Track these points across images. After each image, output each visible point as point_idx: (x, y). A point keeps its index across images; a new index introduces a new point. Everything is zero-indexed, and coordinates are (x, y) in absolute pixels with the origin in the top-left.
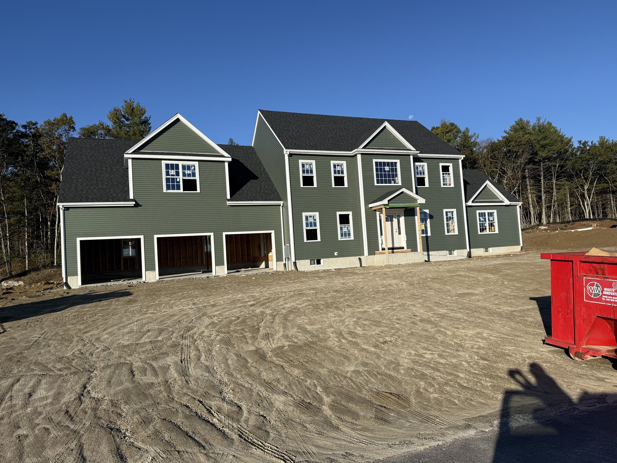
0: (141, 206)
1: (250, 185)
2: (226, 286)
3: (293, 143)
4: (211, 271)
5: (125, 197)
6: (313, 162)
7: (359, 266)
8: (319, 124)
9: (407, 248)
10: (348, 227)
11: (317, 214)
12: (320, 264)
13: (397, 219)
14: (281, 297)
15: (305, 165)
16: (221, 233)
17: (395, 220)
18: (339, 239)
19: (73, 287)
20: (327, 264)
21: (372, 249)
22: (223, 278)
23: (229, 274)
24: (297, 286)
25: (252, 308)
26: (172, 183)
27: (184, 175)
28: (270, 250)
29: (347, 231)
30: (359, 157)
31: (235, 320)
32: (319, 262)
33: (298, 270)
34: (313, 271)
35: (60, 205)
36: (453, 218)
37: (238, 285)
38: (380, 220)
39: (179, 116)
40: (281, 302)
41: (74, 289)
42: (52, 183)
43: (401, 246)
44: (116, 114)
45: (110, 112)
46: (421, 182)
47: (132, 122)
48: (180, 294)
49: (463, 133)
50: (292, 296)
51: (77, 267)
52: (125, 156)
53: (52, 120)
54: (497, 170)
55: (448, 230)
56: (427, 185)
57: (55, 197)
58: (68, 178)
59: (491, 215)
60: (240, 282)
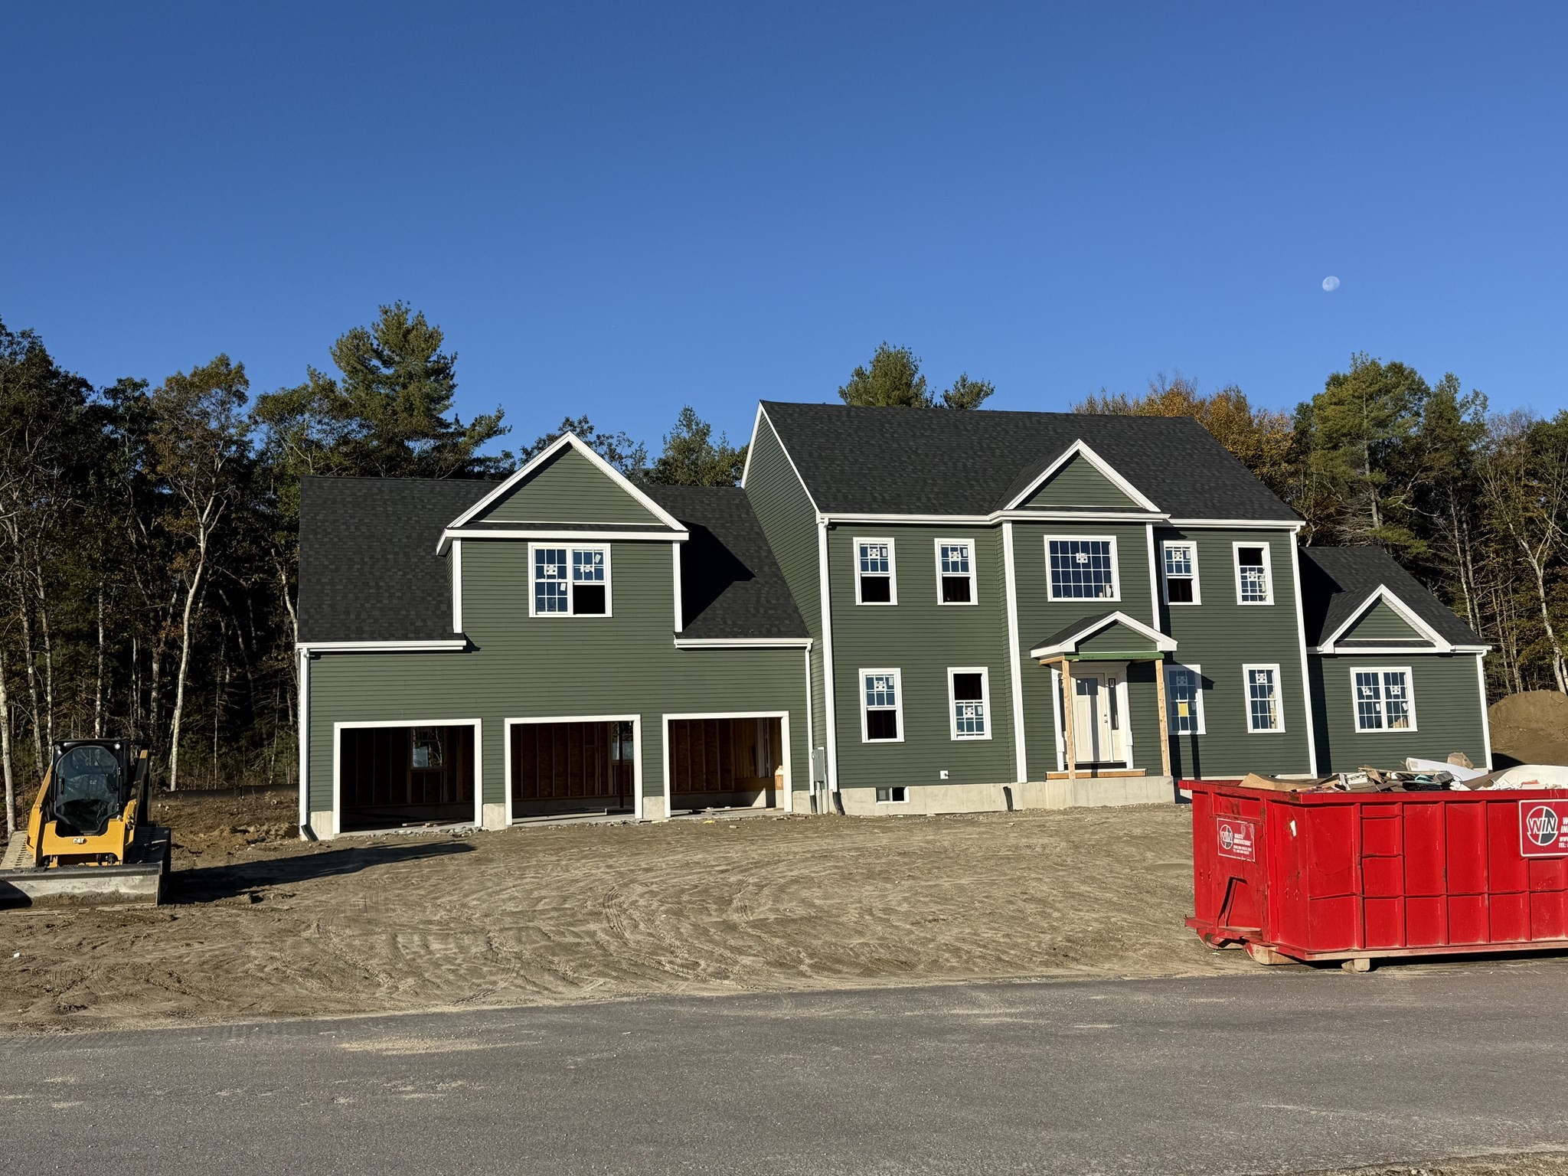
0: (478, 649)
1: (733, 595)
2: (669, 839)
3: (840, 496)
4: (633, 811)
5: (444, 630)
6: (890, 542)
7: (1004, 807)
8: (914, 436)
9: (1135, 766)
10: (976, 707)
11: (896, 673)
12: (902, 799)
13: (1107, 689)
14: (784, 860)
15: (869, 550)
16: (658, 715)
17: (1103, 692)
18: (953, 738)
19: (321, 838)
20: (920, 800)
21: (1037, 766)
22: (661, 826)
23: (674, 818)
24: (826, 843)
25: (722, 876)
26: (549, 595)
27: (577, 575)
28: (777, 761)
29: (974, 716)
30: (1007, 530)
31: (689, 890)
32: (899, 795)
33: (843, 813)
34: (877, 814)
35: (303, 648)
36: (1271, 689)
37: (696, 838)
38: (1061, 690)
39: (570, 437)
40: (782, 867)
41: (324, 841)
42: (174, 551)
43: (1118, 759)
44: (357, 347)
45: (339, 343)
46: (1181, 590)
47: (402, 372)
48: (576, 850)
49: (1436, 395)
50: (807, 859)
51: (332, 791)
52: (448, 533)
53: (187, 374)
54: (1550, 517)
55: (1255, 719)
56: (1197, 600)
57: (292, 630)
58: (314, 580)
59: (1395, 679)
60: (701, 832)
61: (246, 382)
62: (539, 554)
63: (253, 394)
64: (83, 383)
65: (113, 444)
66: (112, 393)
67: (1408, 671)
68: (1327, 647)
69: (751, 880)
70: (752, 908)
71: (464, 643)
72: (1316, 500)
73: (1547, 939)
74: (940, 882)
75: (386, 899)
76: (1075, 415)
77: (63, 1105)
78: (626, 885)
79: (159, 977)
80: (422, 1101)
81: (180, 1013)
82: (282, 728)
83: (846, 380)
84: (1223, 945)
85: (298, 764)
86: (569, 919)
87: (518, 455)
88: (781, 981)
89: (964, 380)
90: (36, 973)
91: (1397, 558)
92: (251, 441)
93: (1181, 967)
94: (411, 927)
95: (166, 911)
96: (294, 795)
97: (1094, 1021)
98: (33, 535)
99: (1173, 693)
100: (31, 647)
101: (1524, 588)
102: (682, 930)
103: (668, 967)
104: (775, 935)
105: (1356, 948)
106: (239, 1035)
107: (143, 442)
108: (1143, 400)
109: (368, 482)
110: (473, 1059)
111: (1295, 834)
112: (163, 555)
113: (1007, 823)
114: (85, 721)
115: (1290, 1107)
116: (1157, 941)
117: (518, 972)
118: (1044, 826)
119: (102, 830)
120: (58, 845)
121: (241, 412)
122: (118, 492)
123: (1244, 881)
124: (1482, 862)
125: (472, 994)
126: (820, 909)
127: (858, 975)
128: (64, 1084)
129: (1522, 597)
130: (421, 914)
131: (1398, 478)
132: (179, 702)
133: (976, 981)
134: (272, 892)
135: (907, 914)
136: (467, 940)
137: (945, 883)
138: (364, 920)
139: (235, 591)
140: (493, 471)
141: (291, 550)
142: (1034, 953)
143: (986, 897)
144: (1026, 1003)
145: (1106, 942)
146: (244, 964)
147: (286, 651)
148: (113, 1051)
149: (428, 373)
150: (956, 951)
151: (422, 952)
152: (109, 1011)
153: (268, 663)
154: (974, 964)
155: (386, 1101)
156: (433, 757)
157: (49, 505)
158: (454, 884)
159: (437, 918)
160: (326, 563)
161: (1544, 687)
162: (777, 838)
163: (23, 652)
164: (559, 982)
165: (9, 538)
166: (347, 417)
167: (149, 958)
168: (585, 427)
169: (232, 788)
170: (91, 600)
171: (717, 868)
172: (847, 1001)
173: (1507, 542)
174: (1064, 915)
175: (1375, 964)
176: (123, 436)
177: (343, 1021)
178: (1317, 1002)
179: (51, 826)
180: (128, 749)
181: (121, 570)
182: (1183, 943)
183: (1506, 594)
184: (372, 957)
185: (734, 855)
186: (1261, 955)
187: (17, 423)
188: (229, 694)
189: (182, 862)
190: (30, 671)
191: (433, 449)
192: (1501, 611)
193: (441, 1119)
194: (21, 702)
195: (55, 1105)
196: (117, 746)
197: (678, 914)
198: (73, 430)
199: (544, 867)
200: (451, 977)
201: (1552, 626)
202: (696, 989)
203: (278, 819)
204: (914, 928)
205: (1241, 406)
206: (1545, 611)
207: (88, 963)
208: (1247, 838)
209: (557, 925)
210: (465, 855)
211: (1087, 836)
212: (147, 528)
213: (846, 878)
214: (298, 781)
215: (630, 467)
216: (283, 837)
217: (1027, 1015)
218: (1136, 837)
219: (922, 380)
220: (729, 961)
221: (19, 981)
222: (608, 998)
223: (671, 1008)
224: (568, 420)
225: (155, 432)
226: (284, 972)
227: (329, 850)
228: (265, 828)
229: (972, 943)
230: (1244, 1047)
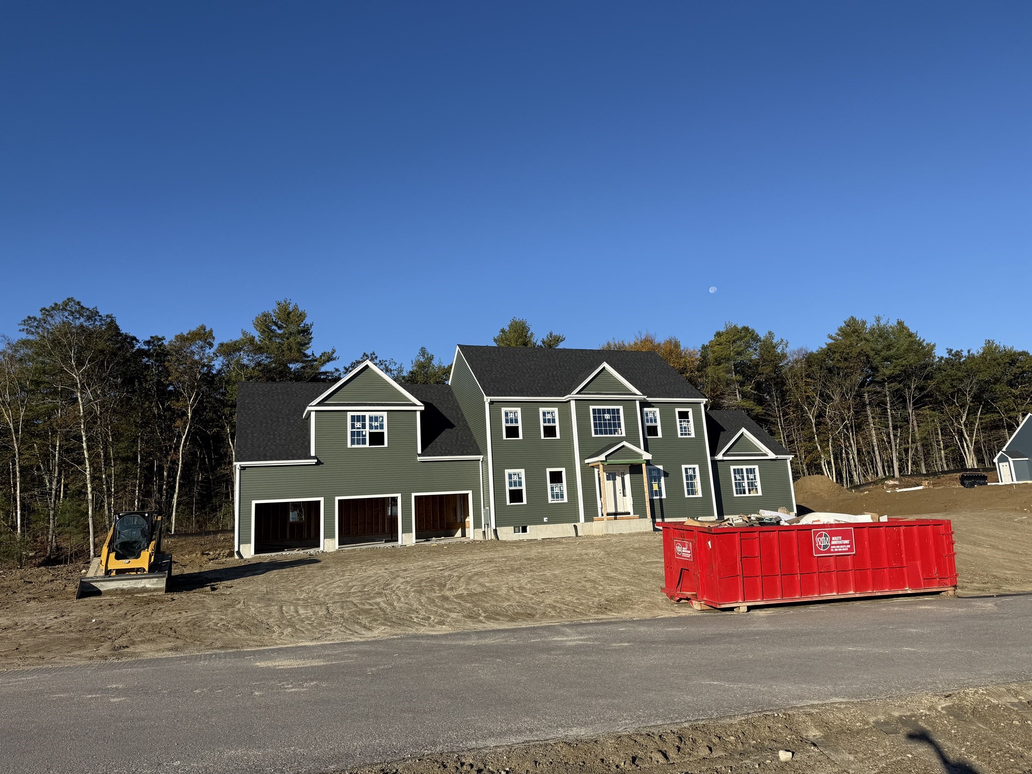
0: (323, 464)
1: (445, 435)
2: (415, 554)
3: (495, 389)
4: (397, 541)
5: (306, 455)
6: (519, 410)
7: (574, 535)
8: (529, 360)
9: (634, 514)
10: (560, 487)
11: (522, 472)
12: (526, 532)
13: (620, 477)
14: (470, 564)
15: (509, 413)
16: (410, 493)
17: (619, 479)
18: (550, 501)
19: (245, 557)
20: (535, 532)
21: (589, 515)
22: (411, 548)
23: (417, 544)
24: (490, 555)
26: (357, 436)
27: (371, 427)
28: (467, 514)
29: (559, 491)
30: (573, 403)
32: (524, 530)
33: (498, 539)
34: (514, 539)
35: (237, 465)
36: (695, 476)
37: (428, 554)
38: (599, 479)
39: (368, 362)
40: (469, 567)
41: (246, 559)
42: (175, 418)
43: (626, 511)
44: (265, 321)
45: (257, 318)
46: (652, 431)
47: (287, 332)
48: (370, 561)
49: (764, 341)
50: (482, 563)
51: (250, 534)
52: (309, 408)
53: (185, 334)
54: (817, 395)
55: (688, 491)
56: (660, 435)
57: (232, 455)
58: (243, 432)
59: (750, 471)
60: (430, 550)
61: (214, 338)
62: (353, 417)
63: (216, 344)
64: (134, 338)
65: (147, 367)
66: (148, 343)
67: (756, 467)
68: (720, 457)
69: (455, 574)
70: (456, 588)
71: (316, 461)
72: (711, 389)
73: (827, 594)
74: (545, 573)
75: (277, 588)
76: (603, 351)
77: (116, 700)
78: (394, 578)
79: (165, 630)
80: (296, 693)
81: (175, 649)
82: (226, 502)
83: (497, 334)
84: (678, 601)
85: (234, 520)
86: (367, 596)
87: (342, 370)
88: (470, 625)
89: (551, 334)
90: (103, 630)
91: (749, 415)
92: (214, 365)
93: (660, 612)
94: (289, 602)
95: (169, 596)
96: (232, 535)
97: (621, 641)
98: (107, 411)
99: (650, 479)
100: (105, 465)
101: (806, 428)
102: (422, 601)
103: (415, 620)
104: (466, 601)
105: (740, 601)
106: (205, 660)
107: (161, 366)
108: (632, 343)
109: (270, 384)
110: (321, 670)
111: (710, 547)
112: (170, 420)
113: (576, 542)
114: (130, 500)
115: (715, 683)
116: (648, 600)
117: (342, 624)
118: (593, 544)
119: (138, 556)
120: (116, 564)
121: (210, 352)
122: (149, 390)
123: (688, 570)
124: (796, 559)
125: (320, 636)
126: (488, 588)
127: (508, 621)
128: (117, 688)
129: (806, 432)
130: (294, 595)
131: (748, 378)
132: (177, 491)
133: (564, 623)
134: (221, 585)
135: (530, 590)
136: (317, 608)
137: (548, 573)
138: (266, 599)
139: (205, 438)
140: (330, 378)
141: (232, 417)
142: (591, 608)
143: (567, 580)
144: (588, 633)
145: (624, 601)
146: (207, 622)
147: (229, 465)
148: (142, 670)
149: (299, 332)
150: (554, 608)
151: (295, 615)
152: (140, 648)
153: (221, 471)
154: (563, 613)
155: (278, 693)
156: (299, 515)
157: (115, 396)
158: (310, 580)
159: (302, 597)
160: (249, 423)
161: (817, 473)
162: (467, 553)
163: (100, 467)
164: (362, 629)
165: (95, 412)
166: (261, 353)
167: (160, 621)
168: (374, 357)
169: (202, 532)
170: (135, 441)
171: (438, 569)
172: (503, 635)
173: (798, 407)
174: (604, 588)
175: (750, 608)
176: (152, 363)
177: (257, 651)
178: (724, 629)
179: (113, 555)
180: (152, 516)
181: (149, 427)
182: (660, 601)
183: (798, 431)
184: (270, 618)
185: (447, 562)
186: (697, 605)
187: (101, 358)
188: (201, 486)
189: (177, 570)
190: (104, 476)
191: (301, 368)
192: (797, 438)
193: (305, 701)
194: (99, 491)
195: (112, 700)
196: (147, 515)
197: (420, 592)
198: (128, 360)
199: (354, 570)
200: (309, 627)
201: (820, 445)
202: (429, 631)
203: (224, 547)
204: (534, 596)
205: (677, 345)
206: (816, 438)
207: (130, 624)
208: (688, 549)
209: (361, 600)
210: (316, 565)
211: (613, 548)
212: (163, 406)
213: (501, 572)
214: (234, 528)
215: (396, 375)
216: (227, 557)
217: (589, 640)
218: (636, 549)
219: (532, 334)
220: (445, 616)
221: (95, 635)
222: (386, 637)
223: (417, 641)
224: (365, 354)
225: (169, 361)
226: (228, 626)
227: (249, 563)
228: (218, 552)
229: (561, 603)
230: (692, 653)
